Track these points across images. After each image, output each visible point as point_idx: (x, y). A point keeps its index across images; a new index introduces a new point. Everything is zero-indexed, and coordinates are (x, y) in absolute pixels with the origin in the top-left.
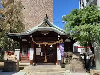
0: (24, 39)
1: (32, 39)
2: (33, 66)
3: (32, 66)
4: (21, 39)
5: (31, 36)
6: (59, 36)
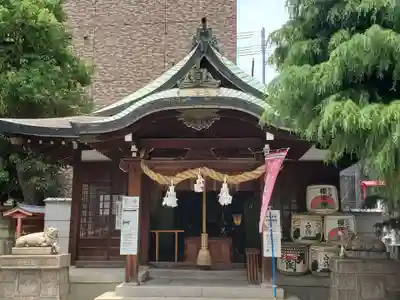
1: (134, 148)
2: (139, 284)
3: (133, 286)
4: (75, 146)
5: (128, 138)
6: (270, 137)
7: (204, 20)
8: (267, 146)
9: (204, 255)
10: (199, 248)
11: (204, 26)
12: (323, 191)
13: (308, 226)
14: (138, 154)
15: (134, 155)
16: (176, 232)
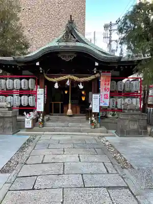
1: (41, 68)
5: (38, 64)
6: (97, 64)
7: (71, 16)
8: (95, 69)
9: (69, 111)
10: (68, 109)
11: (71, 19)
14: (42, 71)
15: (41, 72)
16: (60, 103)
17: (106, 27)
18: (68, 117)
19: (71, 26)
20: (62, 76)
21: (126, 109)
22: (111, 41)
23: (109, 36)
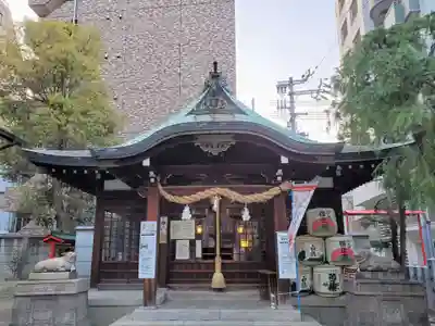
0: (111, 177)
1: (152, 173)
2: (157, 308)
4: (98, 176)
5: (146, 163)
6: (284, 160)
7: (215, 63)
8: (280, 171)
9: (218, 278)
11: (215, 69)
12: (323, 213)
13: (313, 249)
14: (155, 179)
15: (152, 180)
17: (281, 87)
18: (214, 293)
19: (217, 84)
20: (203, 190)
21: (366, 270)
22: (293, 115)
23: (288, 105)
